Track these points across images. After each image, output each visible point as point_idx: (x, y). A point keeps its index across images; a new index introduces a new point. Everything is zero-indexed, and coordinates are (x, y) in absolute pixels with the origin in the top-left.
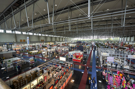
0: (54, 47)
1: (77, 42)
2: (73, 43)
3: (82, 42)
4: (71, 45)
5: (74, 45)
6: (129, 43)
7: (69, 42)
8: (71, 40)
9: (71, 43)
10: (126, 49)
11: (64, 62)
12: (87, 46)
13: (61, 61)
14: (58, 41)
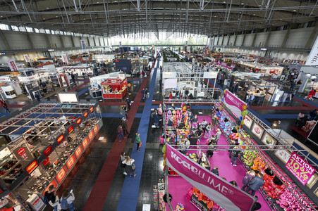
0: (45, 67)
1: (117, 51)
2: (108, 53)
3: (132, 48)
4: (100, 58)
5: (110, 58)
6: (219, 50)
7: (94, 50)
8: (102, 44)
9: (101, 53)
10: (210, 61)
11: (73, 104)
12: (141, 58)
13: (65, 103)
14: (57, 49)
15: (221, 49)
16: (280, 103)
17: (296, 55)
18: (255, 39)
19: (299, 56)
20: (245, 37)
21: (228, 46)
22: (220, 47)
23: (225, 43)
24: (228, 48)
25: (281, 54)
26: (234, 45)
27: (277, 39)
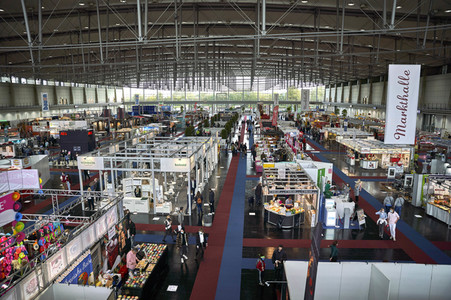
15: (349, 110)
16: (340, 231)
21: (360, 105)
22: (348, 106)
23: (355, 100)
24: (361, 108)
26: (370, 102)
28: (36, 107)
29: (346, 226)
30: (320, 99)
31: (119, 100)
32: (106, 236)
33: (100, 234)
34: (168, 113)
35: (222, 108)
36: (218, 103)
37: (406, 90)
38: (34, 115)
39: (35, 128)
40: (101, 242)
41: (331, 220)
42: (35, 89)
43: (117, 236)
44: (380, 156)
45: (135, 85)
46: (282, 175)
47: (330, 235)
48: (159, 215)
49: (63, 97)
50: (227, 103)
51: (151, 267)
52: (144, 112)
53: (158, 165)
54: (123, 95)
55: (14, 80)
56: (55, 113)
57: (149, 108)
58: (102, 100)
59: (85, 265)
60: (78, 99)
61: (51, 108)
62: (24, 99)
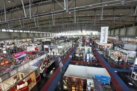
17: (131, 39)
18: (114, 32)
19: (132, 39)
20: (111, 31)
25: (125, 38)
27: (123, 32)
28: (43, 37)
29: (91, 59)
30: (97, 34)
31: (58, 36)
32: (43, 59)
33: (42, 58)
34: (66, 38)
35: (76, 37)
36: (76, 36)
37: (105, 32)
38: (43, 38)
39: (42, 41)
40: (42, 60)
41: (88, 58)
42: (43, 34)
43: (46, 59)
44: (105, 46)
45: (62, 33)
46: (80, 49)
47: (88, 61)
48: (57, 56)
49: (48, 35)
50: (78, 36)
51: (51, 64)
52: (62, 38)
53: (57, 47)
54: (59, 35)
55: (40, 32)
56: (46, 38)
57: (63, 37)
58: (55, 36)
59: (38, 63)
60: (51, 35)
61: (45, 37)
62: (41, 35)
